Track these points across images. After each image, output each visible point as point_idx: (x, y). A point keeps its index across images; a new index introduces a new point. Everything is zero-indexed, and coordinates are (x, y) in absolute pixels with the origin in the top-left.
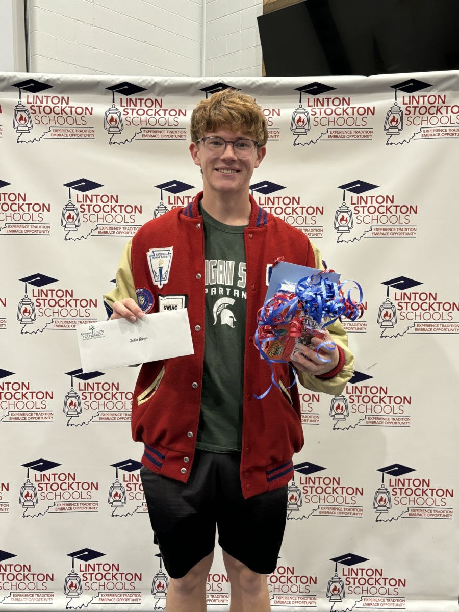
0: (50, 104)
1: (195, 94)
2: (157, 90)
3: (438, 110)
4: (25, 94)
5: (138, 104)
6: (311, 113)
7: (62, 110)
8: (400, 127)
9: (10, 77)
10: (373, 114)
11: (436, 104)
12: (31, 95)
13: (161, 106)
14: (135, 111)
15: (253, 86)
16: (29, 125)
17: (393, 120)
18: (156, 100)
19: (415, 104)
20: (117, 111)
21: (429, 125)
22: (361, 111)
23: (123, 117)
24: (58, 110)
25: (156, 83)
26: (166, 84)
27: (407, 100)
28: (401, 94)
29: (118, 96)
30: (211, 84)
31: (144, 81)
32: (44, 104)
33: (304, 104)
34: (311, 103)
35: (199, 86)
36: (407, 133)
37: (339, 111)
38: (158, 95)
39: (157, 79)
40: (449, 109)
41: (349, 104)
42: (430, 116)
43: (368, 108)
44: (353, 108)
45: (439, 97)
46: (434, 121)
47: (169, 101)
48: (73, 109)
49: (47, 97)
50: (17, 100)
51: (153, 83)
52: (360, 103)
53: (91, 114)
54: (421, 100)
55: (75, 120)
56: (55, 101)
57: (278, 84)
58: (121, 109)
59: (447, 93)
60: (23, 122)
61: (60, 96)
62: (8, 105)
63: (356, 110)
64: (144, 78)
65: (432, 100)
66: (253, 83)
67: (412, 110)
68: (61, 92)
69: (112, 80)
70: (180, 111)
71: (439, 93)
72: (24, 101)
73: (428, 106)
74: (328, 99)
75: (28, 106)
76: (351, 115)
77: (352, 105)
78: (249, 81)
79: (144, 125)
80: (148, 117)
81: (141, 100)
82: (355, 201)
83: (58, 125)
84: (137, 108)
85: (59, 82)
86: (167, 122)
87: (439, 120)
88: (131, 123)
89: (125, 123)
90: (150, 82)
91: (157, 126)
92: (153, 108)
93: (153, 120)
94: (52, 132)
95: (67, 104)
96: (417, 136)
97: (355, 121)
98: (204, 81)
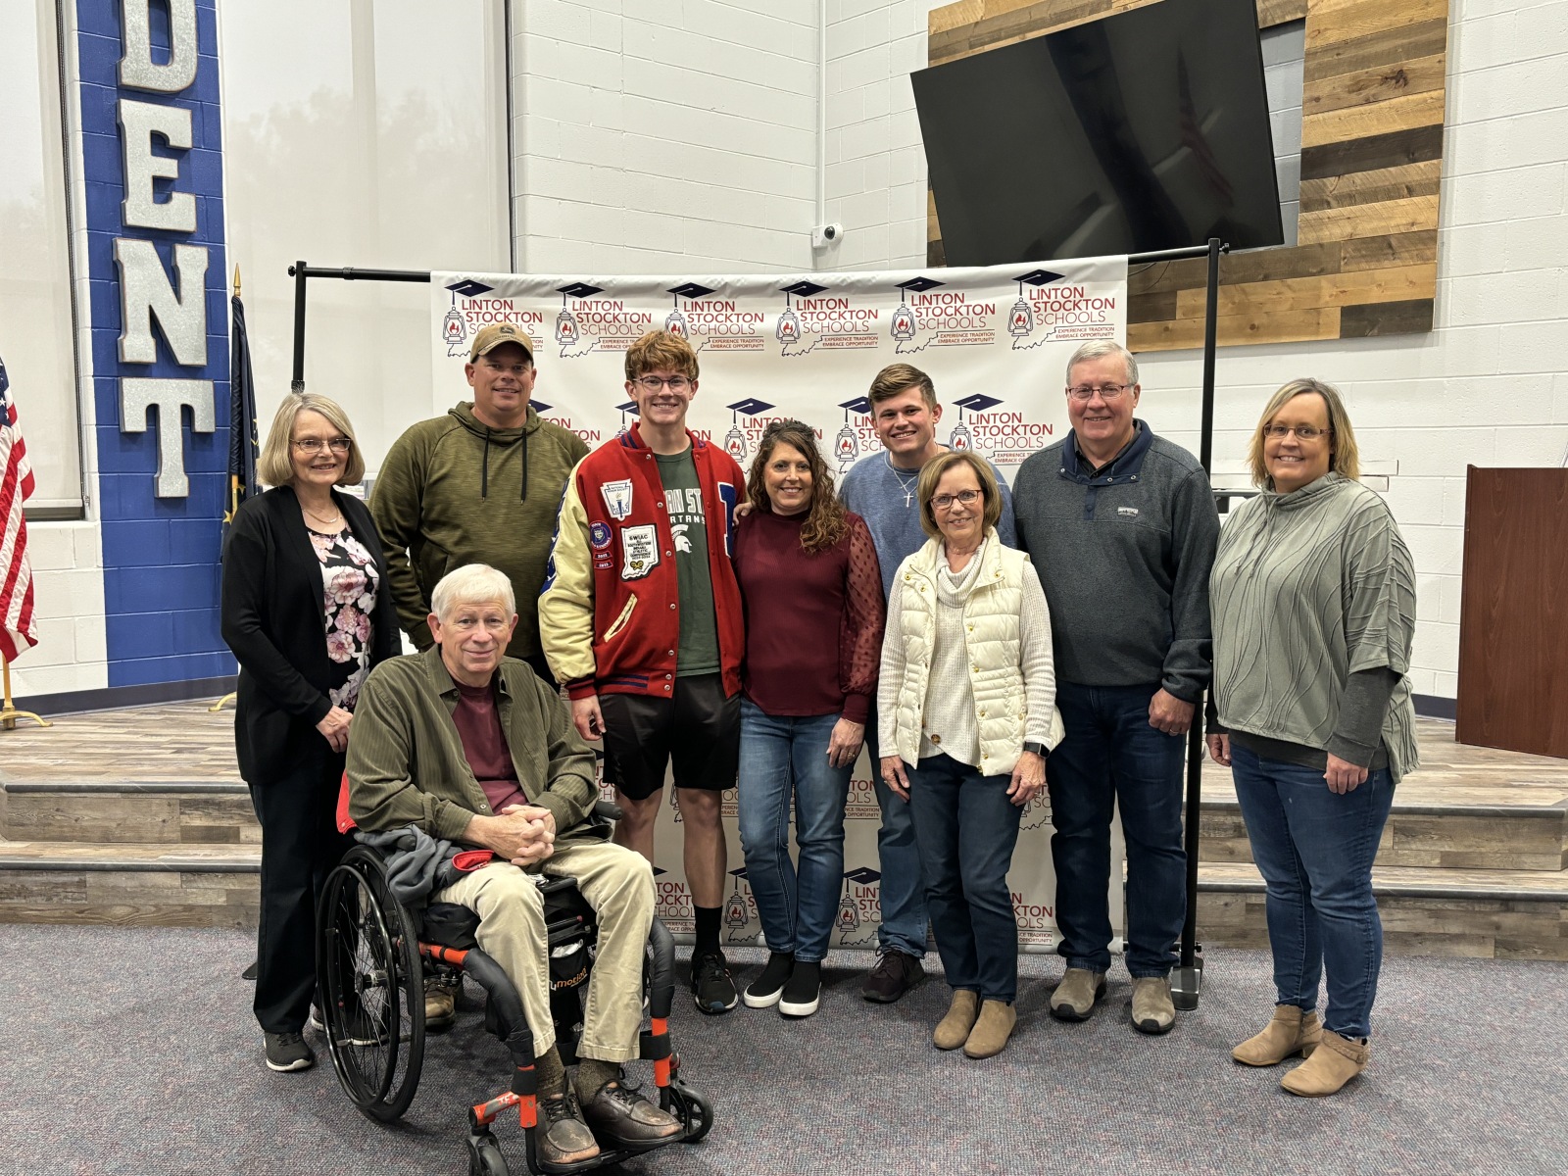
0: (600, 310)
1: (773, 295)
2: (728, 291)
3: (1076, 305)
4: (570, 300)
5: (706, 308)
6: (915, 314)
7: (615, 318)
8: (1028, 327)
9: (554, 281)
10: (993, 312)
11: (1072, 298)
12: (577, 300)
13: (733, 310)
14: (702, 317)
15: (845, 284)
16: (574, 336)
17: (1019, 319)
18: (727, 303)
19: (1045, 299)
20: (681, 318)
21: (1066, 324)
22: (978, 310)
23: (688, 325)
24: (609, 318)
25: (726, 284)
26: (738, 285)
27: (1035, 295)
28: (1027, 287)
29: (682, 299)
30: (793, 283)
31: (712, 282)
32: (594, 311)
33: (908, 303)
34: (916, 302)
35: (778, 286)
36: (1039, 333)
37: (951, 311)
38: (729, 297)
39: (728, 278)
40: (1090, 303)
41: (962, 302)
42: (1066, 313)
43: (987, 305)
44: (968, 306)
45: (1075, 289)
46: (1071, 318)
47: (742, 304)
48: (628, 317)
49: (597, 302)
50: (561, 307)
51: (723, 283)
52: (975, 299)
53: (649, 321)
54: (1053, 293)
55: (630, 329)
56: (607, 306)
57: (874, 281)
58: (685, 315)
59: (1084, 285)
60: (567, 332)
61: (612, 301)
62: (550, 313)
63: (971, 309)
64: (712, 277)
65: (1067, 293)
66: (843, 281)
67: (1042, 306)
68: (614, 296)
69: (675, 282)
70: (756, 315)
71: (1076, 285)
72: (569, 308)
73: (1063, 301)
74: (937, 296)
75: (574, 314)
76: (965, 315)
77: (966, 303)
78: (839, 278)
79: (712, 334)
80: (718, 324)
81: (709, 303)
82: (974, 420)
83: (608, 335)
84: (705, 313)
85: (612, 285)
86: (740, 330)
87: (1078, 318)
88: (697, 332)
89: (689, 331)
90: (719, 283)
91: (729, 334)
92: (724, 312)
93: (723, 328)
94: (601, 343)
95: (621, 310)
96: (1050, 338)
97: (971, 322)
98: (785, 280)
